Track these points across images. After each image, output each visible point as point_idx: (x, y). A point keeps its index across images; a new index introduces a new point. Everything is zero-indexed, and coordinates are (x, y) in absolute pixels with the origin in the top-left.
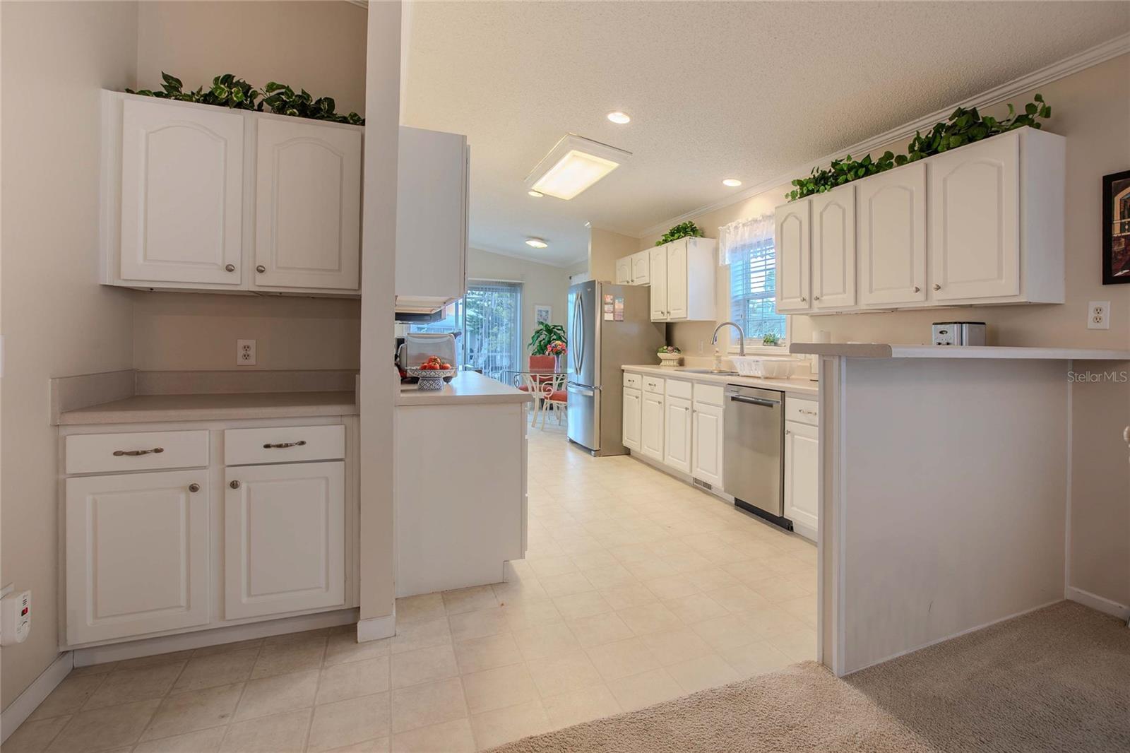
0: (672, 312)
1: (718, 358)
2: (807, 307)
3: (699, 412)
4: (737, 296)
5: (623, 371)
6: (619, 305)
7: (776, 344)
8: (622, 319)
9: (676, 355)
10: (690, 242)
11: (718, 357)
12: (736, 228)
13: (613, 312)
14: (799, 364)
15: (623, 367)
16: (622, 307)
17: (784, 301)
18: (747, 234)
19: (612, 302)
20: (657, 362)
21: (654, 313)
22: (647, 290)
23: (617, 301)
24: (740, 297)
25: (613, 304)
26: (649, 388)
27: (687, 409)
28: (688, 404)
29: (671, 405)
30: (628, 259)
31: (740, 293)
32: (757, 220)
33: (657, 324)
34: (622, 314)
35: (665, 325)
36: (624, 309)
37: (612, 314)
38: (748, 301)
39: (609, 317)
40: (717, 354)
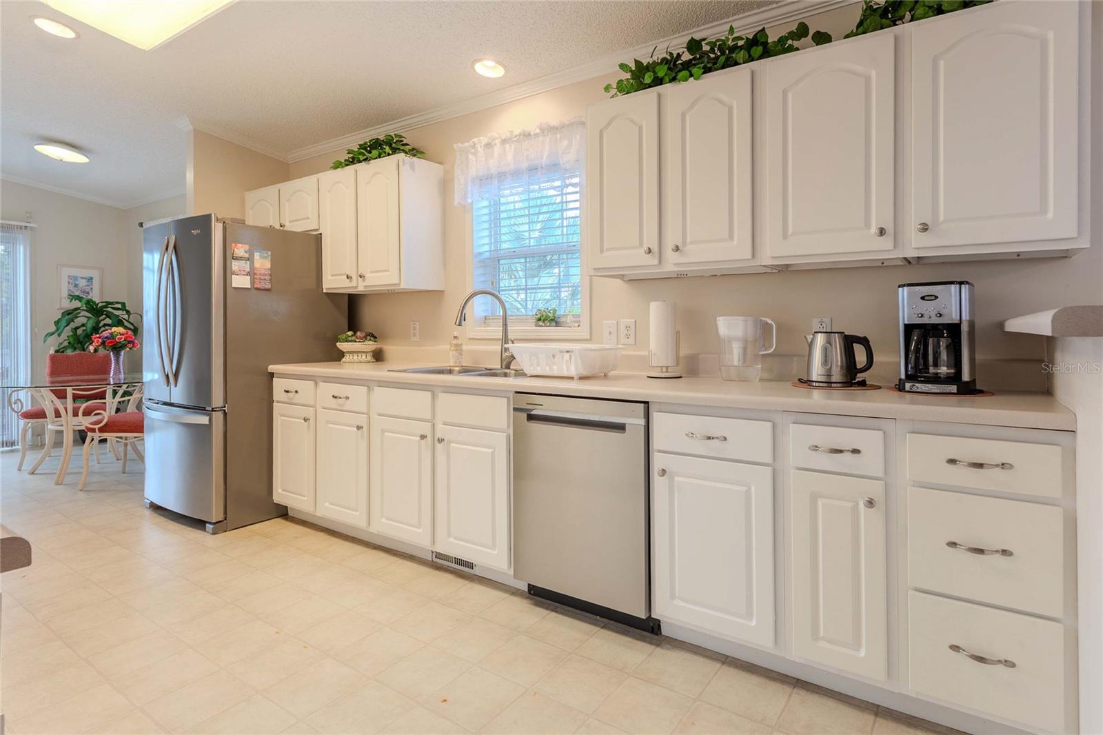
0: (368, 275)
1: (458, 348)
2: (656, 262)
3: (450, 442)
4: (481, 254)
5: (272, 375)
6: (262, 262)
7: (557, 324)
8: (268, 286)
9: (370, 345)
10: (404, 163)
11: (457, 345)
12: (488, 145)
13: (252, 273)
14: (624, 353)
15: (272, 368)
16: (268, 265)
17: (606, 254)
18: (510, 157)
19: (247, 255)
20: (338, 356)
21: (330, 278)
22: (315, 241)
23: (257, 256)
24: (487, 255)
25: (250, 259)
26: (333, 403)
27: (423, 437)
28: (425, 428)
29: (383, 431)
30: (271, 191)
31: (486, 248)
32: (529, 134)
33: (333, 297)
34: (268, 278)
35: (346, 298)
36: (271, 269)
37: (248, 277)
38: (499, 260)
39: (240, 281)
40: (455, 342)
